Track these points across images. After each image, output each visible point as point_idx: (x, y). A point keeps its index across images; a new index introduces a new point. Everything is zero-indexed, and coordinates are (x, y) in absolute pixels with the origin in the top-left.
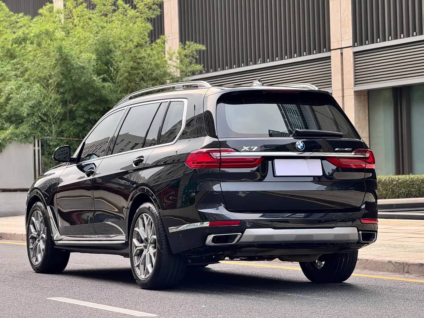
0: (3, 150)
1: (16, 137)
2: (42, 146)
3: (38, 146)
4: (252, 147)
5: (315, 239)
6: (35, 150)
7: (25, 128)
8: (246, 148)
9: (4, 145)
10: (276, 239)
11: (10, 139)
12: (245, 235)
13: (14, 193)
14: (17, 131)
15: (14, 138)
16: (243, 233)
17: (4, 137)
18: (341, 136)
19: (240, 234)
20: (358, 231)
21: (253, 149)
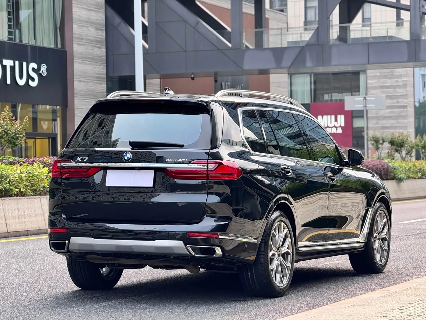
4: (84, 158)
8: (79, 159)
12: (71, 243)
16: (69, 241)
18: (181, 146)
19: (67, 241)
20: (185, 245)
21: (85, 159)
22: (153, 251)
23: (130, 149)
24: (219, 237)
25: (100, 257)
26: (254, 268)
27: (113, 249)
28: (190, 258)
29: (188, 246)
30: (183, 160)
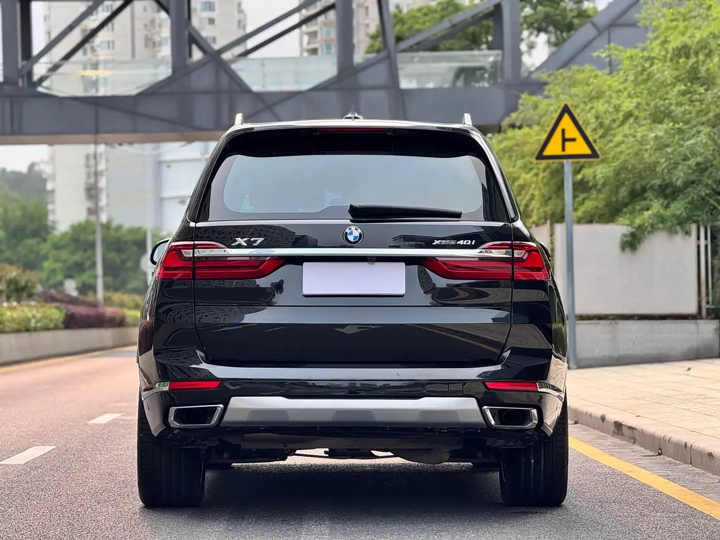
0: (638, 246)
1: (662, 222)
2: (713, 238)
3: (706, 238)
4: (252, 239)
5: (378, 418)
6: (699, 247)
7: (678, 207)
8: (240, 241)
9: (639, 236)
10: (293, 418)
11: (652, 226)
12: (230, 409)
13: (658, 322)
14: (668, 213)
15: (658, 224)
16: (226, 405)
17: (641, 223)
18: (457, 215)
19: (221, 406)
20: (480, 406)
21: (255, 241)
22: (415, 419)
23: (349, 221)
24: (538, 390)
25: (275, 436)
26: (544, 449)
27: (329, 418)
28: (479, 431)
29: (485, 407)
30: (467, 242)
